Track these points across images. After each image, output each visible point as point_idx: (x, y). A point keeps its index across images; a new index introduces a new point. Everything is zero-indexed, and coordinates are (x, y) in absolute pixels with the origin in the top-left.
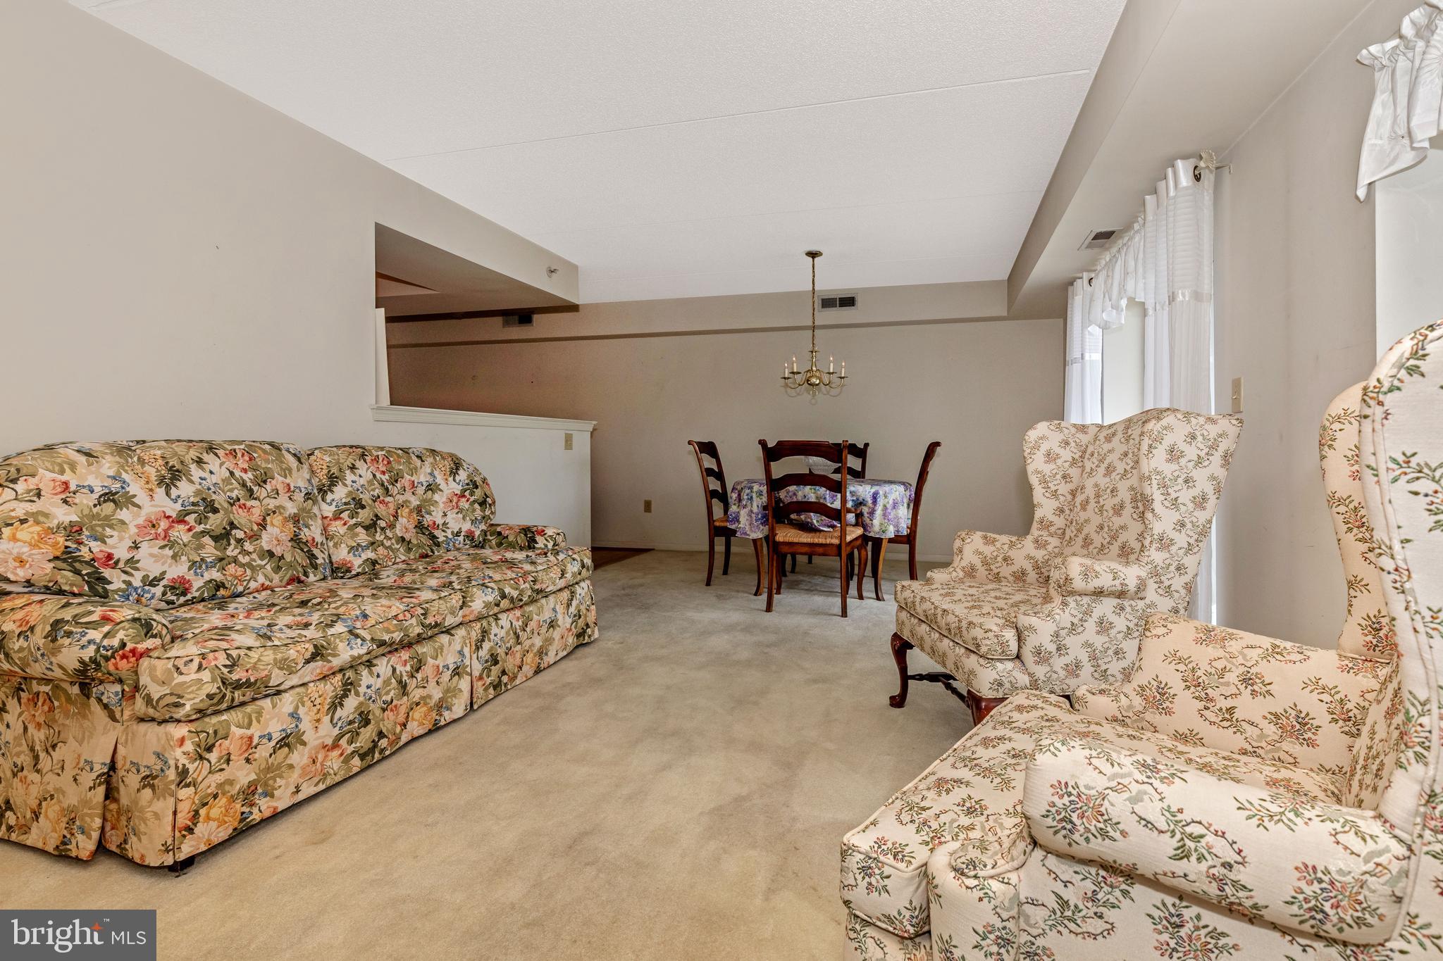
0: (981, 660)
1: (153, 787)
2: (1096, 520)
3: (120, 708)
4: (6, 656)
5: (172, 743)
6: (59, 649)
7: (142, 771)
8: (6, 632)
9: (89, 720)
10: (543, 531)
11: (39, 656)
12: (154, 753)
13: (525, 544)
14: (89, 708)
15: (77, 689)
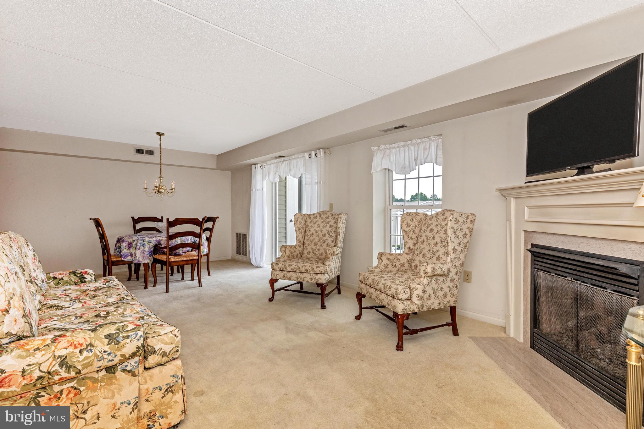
0: (323, 275)
1: (172, 391)
2: (317, 239)
3: (138, 369)
4: (68, 368)
5: (180, 368)
6: (124, 346)
7: (164, 388)
8: (64, 355)
9: (116, 384)
10: (86, 272)
11: (105, 355)
12: (171, 376)
13: (78, 281)
14: (115, 378)
15: (104, 372)
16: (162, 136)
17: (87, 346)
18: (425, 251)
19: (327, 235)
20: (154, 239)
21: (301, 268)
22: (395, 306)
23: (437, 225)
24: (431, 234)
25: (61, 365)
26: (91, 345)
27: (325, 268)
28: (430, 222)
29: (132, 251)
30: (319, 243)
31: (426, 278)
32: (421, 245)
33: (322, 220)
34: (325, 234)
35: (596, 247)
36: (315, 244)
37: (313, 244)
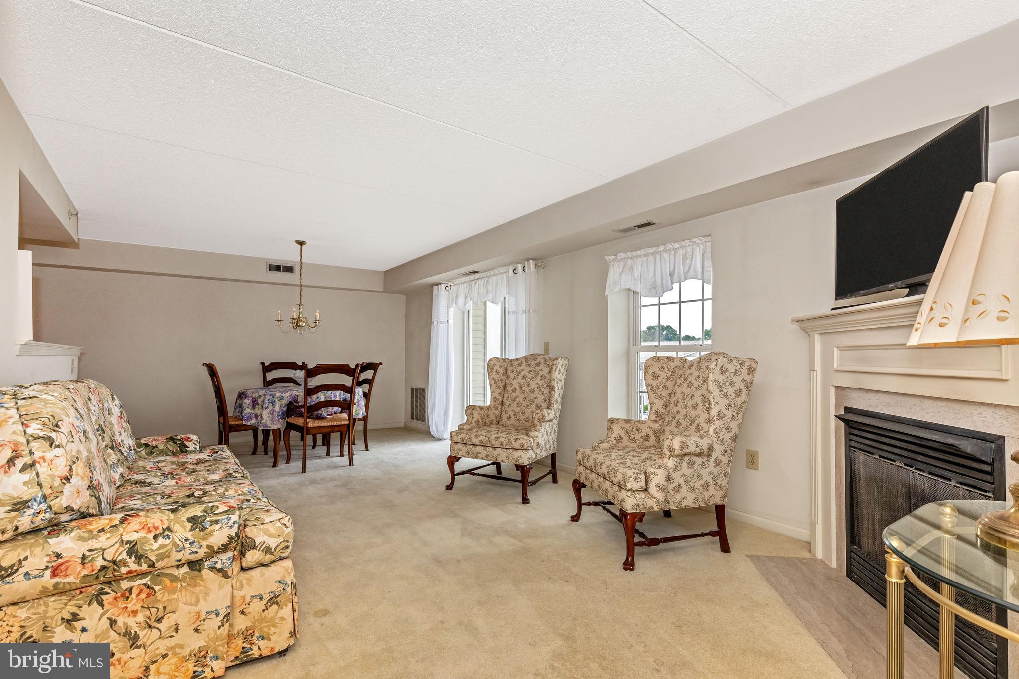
0: (524, 451)
1: (277, 603)
2: (522, 396)
3: (232, 568)
4: (139, 558)
5: (289, 571)
6: (211, 534)
7: (267, 597)
8: (134, 540)
9: (201, 586)
10: (189, 438)
11: (187, 545)
12: (276, 582)
13: (176, 450)
14: (201, 576)
15: (185, 569)
16: (303, 246)
17: (164, 530)
18: (679, 417)
19: (537, 391)
20: (288, 394)
21: (493, 441)
22: (623, 500)
23: (698, 377)
24: (689, 390)
25: (130, 553)
26: (168, 529)
27: (528, 441)
28: (688, 372)
29: (258, 411)
30: (525, 404)
31: (671, 458)
32: (674, 408)
33: (529, 369)
34: (534, 390)
35: (933, 412)
36: (519, 405)
37: (515, 404)
